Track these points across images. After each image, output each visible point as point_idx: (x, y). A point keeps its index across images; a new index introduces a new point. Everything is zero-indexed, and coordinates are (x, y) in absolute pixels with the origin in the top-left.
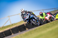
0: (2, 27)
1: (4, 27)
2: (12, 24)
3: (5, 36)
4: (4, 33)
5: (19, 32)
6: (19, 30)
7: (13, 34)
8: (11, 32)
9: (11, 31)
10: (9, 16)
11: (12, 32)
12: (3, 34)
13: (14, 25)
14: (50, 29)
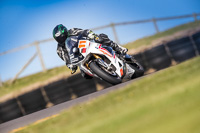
0: (14, 82)
1: (20, 80)
2: (49, 71)
3: (23, 110)
4: (19, 103)
5: (74, 97)
6: (71, 90)
7: (50, 105)
8: (42, 98)
9: (44, 93)
10: (38, 43)
11: (47, 99)
12: (17, 106)
13: (53, 72)
14: (179, 88)
